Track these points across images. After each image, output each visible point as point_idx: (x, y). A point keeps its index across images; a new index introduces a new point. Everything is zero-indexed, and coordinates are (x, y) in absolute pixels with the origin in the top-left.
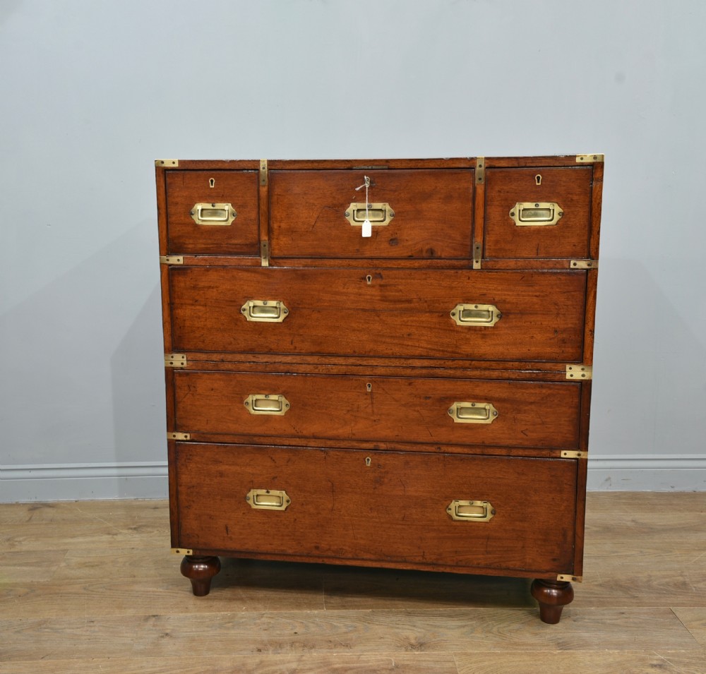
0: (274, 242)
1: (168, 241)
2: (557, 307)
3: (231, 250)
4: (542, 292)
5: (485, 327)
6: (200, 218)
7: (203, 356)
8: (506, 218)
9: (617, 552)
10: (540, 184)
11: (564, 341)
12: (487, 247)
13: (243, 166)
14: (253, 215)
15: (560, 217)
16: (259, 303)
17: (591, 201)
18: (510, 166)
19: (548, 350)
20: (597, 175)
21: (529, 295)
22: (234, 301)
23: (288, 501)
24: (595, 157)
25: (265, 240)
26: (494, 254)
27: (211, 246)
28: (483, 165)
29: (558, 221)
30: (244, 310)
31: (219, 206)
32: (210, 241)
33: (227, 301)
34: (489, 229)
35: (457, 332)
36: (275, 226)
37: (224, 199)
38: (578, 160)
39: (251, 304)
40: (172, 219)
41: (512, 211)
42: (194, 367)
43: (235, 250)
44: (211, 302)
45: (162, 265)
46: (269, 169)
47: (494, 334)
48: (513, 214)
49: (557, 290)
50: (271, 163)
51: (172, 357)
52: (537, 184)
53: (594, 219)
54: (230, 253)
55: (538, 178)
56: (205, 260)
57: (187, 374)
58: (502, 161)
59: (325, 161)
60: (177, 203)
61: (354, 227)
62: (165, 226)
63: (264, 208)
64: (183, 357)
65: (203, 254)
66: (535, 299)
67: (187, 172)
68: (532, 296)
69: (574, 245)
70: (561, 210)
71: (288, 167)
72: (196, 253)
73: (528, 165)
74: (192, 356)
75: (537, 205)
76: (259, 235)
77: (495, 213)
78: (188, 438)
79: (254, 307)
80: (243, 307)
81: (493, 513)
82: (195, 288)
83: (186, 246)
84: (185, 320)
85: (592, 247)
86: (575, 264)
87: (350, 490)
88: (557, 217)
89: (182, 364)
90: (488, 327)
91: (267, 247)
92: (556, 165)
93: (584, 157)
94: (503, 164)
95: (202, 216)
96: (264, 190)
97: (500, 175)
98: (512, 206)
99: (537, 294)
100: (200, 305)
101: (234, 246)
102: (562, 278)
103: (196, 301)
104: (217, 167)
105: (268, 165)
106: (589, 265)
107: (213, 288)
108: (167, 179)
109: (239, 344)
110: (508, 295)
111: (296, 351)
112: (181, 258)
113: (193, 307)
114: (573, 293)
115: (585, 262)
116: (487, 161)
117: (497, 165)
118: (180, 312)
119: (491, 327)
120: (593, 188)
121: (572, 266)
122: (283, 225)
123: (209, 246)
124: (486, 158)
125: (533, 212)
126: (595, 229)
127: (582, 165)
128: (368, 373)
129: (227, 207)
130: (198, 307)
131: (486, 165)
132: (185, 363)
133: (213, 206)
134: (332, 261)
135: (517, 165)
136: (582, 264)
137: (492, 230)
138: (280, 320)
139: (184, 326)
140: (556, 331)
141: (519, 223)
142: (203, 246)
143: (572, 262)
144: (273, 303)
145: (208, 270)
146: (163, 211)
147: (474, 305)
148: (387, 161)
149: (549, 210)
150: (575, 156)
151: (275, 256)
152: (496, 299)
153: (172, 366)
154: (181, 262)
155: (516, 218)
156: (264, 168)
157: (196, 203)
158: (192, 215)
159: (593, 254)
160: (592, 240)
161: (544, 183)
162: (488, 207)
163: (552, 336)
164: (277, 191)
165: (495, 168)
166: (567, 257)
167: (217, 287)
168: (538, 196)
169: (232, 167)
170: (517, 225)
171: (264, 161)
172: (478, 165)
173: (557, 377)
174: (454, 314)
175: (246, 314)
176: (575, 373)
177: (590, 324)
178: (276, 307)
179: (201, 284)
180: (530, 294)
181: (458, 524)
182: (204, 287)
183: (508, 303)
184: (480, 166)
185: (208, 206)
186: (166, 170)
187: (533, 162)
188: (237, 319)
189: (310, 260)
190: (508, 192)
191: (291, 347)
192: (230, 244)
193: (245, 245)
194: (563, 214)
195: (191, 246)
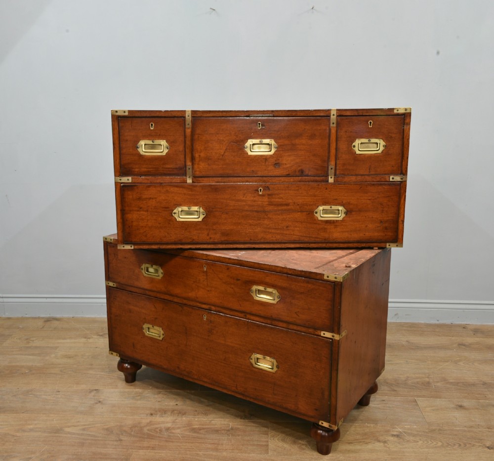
0: (196, 166)
1: (120, 167)
2: (382, 206)
3: (165, 172)
4: (373, 197)
5: (337, 220)
6: (144, 150)
8: (350, 149)
9: (391, 361)
11: (386, 228)
12: (337, 168)
13: (174, 114)
14: (181, 148)
15: (384, 148)
16: (185, 208)
17: (403, 138)
18: (353, 115)
19: (376, 234)
20: (407, 121)
21: (364, 199)
22: (168, 208)
24: (406, 110)
25: (189, 165)
26: (342, 172)
27: (152, 169)
28: (335, 114)
29: (383, 151)
30: (175, 213)
31: (157, 142)
32: (150, 166)
33: (162, 207)
34: (339, 156)
35: (319, 224)
36: (197, 155)
37: (160, 137)
38: (395, 111)
39: (180, 209)
40: (124, 151)
41: (354, 144)
43: (169, 172)
44: (151, 208)
45: (116, 183)
46: (192, 117)
47: (342, 225)
48: (354, 146)
49: (382, 195)
50: (193, 112)
51: (124, 247)
52: (370, 127)
53: (405, 149)
54: (165, 175)
55: (371, 122)
56: (148, 180)
59: (231, 111)
60: (127, 140)
61: (251, 155)
62: (118, 156)
63: (188, 143)
64: (131, 247)
65: (145, 175)
66: (368, 202)
67: (134, 119)
68: (367, 199)
69: (393, 166)
70: (384, 144)
71: (205, 115)
72: (140, 174)
73: (364, 114)
74: (138, 246)
75: (369, 140)
76: (185, 162)
77: (343, 146)
79: (182, 211)
80: (175, 211)
82: (140, 199)
83: (133, 170)
84: (132, 222)
85: (404, 167)
86: (393, 178)
88: (382, 148)
90: (338, 220)
91: (191, 170)
92: (381, 114)
93: (399, 109)
94: (348, 113)
95: (145, 149)
96: (188, 131)
97: (346, 120)
98: (354, 141)
99: (370, 198)
100: (143, 211)
101: (167, 170)
102: (386, 187)
103: (141, 208)
104: (155, 115)
105: (192, 114)
106: (401, 179)
107: (153, 199)
108: (120, 124)
109: (171, 237)
110: (352, 199)
111: (211, 240)
112: (130, 178)
113: (138, 213)
114: (392, 197)
115: (399, 177)
116: (338, 112)
117: (344, 114)
118: (129, 216)
119: (341, 220)
120: (405, 129)
121: (391, 180)
122: (202, 155)
123: (150, 170)
124: (338, 110)
125: (366, 145)
126: (406, 156)
127: (398, 115)
129: (163, 143)
130: (142, 212)
131: (338, 114)
133: (153, 142)
134: (236, 178)
135: (357, 114)
136: (397, 178)
137: (341, 157)
138: (200, 219)
139: (132, 226)
140: (381, 222)
141: (358, 152)
142: (145, 170)
143: (391, 177)
144: (195, 208)
145: (149, 187)
146: (117, 145)
147: (329, 206)
148: (273, 111)
149: (377, 143)
150: (393, 109)
151: (196, 176)
152: (344, 202)
154: (130, 181)
155: (356, 149)
156: (188, 116)
157: (140, 140)
158: (138, 148)
159: (404, 172)
160: (403, 162)
161: (374, 126)
162: (338, 142)
163: (379, 225)
164: (198, 131)
165: (343, 116)
166: (388, 174)
167: (155, 198)
168: (370, 134)
169: (167, 115)
171: (188, 111)
172: (332, 114)
174: (316, 213)
175: (176, 216)
177: (402, 216)
178: (197, 211)
179: (144, 197)
182: (146, 198)
183: (352, 204)
184: (334, 115)
185: (150, 142)
186: (119, 117)
187: (367, 113)
188: (171, 220)
189: (220, 178)
190: (351, 132)
191: (208, 238)
192: (165, 168)
193: (176, 168)
194: (386, 146)
195: (137, 170)
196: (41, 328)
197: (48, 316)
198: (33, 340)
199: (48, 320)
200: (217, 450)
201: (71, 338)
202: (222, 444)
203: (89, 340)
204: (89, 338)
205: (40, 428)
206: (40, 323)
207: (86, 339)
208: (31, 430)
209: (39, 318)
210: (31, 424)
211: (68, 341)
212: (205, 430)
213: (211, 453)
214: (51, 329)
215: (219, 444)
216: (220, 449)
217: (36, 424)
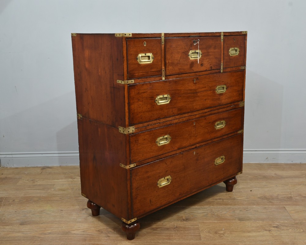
0: (167, 68)
1: (127, 73)
2: (238, 83)
3: (152, 74)
7: (141, 125)
8: (228, 54)
10: (235, 41)
12: (224, 64)
13: (156, 36)
14: (160, 58)
16: (161, 96)
17: (245, 47)
18: (229, 35)
19: (237, 98)
20: (246, 38)
22: (153, 97)
23: (171, 179)
25: (163, 69)
26: (225, 67)
27: (145, 73)
29: (239, 54)
30: (156, 100)
31: (147, 54)
32: (144, 71)
33: (150, 98)
36: (167, 62)
37: (149, 51)
38: (242, 33)
39: (159, 97)
40: (130, 62)
41: (229, 51)
42: (137, 131)
44: (145, 99)
46: (165, 37)
49: (238, 77)
50: (165, 34)
51: (129, 129)
53: (245, 52)
55: (235, 39)
56: (142, 80)
57: (135, 135)
58: (227, 33)
59: (182, 33)
60: (131, 54)
61: (191, 60)
62: (126, 66)
63: (163, 54)
64: (133, 128)
65: (141, 78)
67: (135, 39)
69: (242, 62)
71: (171, 36)
72: (139, 78)
73: (232, 35)
74: (137, 126)
75: (234, 49)
76: (161, 66)
77: (226, 52)
78: (135, 166)
80: (157, 99)
82: (138, 93)
83: (135, 74)
84: (135, 110)
85: (245, 62)
91: (164, 72)
92: (238, 35)
93: (244, 32)
95: (141, 59)
96: (163, 46)
97: (227, 38)
98: (229, 49)
100: (140, 102)
101: (153, 73)
103: (139, 100)
104: (147, 37)
106: (244, 68)
107: (145, 92)
108: (127, 43)
109: (154, 116)
110: (228, 81)
111: (174, 114)
112: (133, 80)
113: (138, 103)
114: (241, 78)
118: (133, 106)
119: (225, 93)
120: (245, 42)
121: (241, 69)
122: (170, 61)
124: (224, 32)
125: (233, 51)
127: (243, 35)
128: (194, 118)
129: (150, 55)
132: (134, 130)
134: (184, 75)
137: (225, 58)
138: (168, 102)
139: (134, 113)
140: (238, 91)
141: (230, 55)
142: (142, 74)
143: (241, 67)
144: (166, 96)
145: (143, 85)
146: (126, 58)
147: (220, 86)
148: (199, 33)
151: (167, 75)
152: (225, 83)
153: (129, 133)
154: (133, 82)
155: (230, 53)
156: (163, 37)
157: (139, 54)
158: (138, 59)
159: (245, 64)
160: (245, 59)
162: (224, 50)
164: (168, 46)
167: (147, 92)
168: (234, 45)
169: (152, 36)
174: (216, 90)
175: (157, 102)
179: (141, 91)
182: (142, 93)
184: (222, 35)
185: (144, 55)
186: (127, 38)
188: (154, 105)
189: (177, 75)
190: (228, 44)
191: (172, 113)
192: (152, 72)
193: (157, 71)
194: (239, 51)
195: (137, 74)
196: (41, 173)
197: (43, 165)
198: (37, 181)
199: (44, 168)
200: (169, 239)
201: (62, 179)
202: (172, 236)
203: (74, 179)
204: (74, 178)
205: (55, 232)
206: (39, 171)
207: (72, 179)
208: (50, 233)
209: (37, 167)
210: (49, 230)
211: (60, 180)
212: (160, 229)
213: (166, 241)
214: (47, 174)
215: (170, 236)
216: (172, 239)
217: (52, 230)
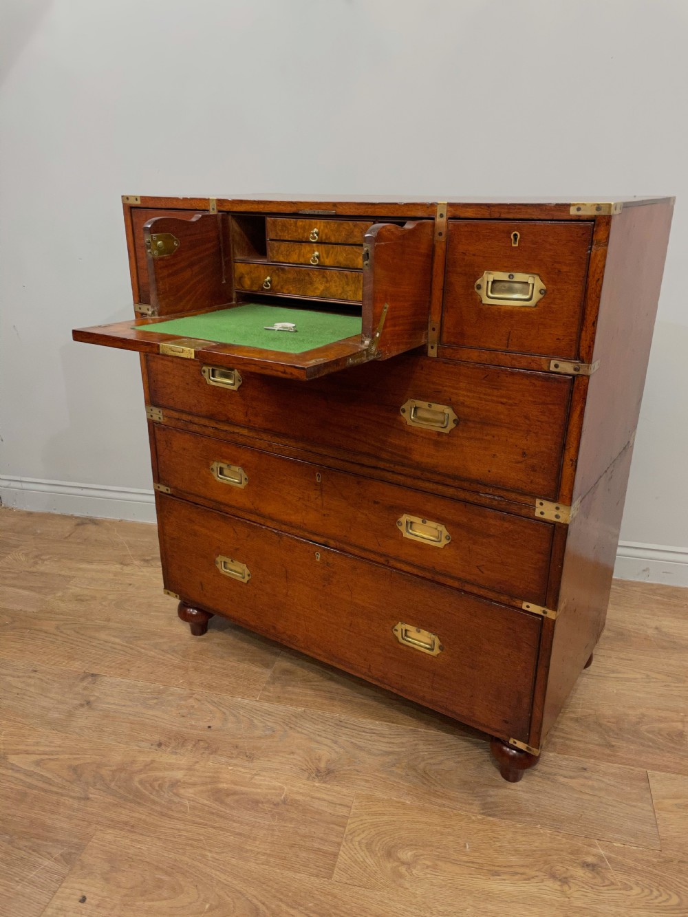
1: (138, 290)
2: (528, 422)
4: (509, 398)
5: (439, 433)
7: (175, 414)
8: (470, 292)
10: (517, 245)
11: (533, 468)
15: (541, 296)
17: (587, 276)
18: (479, 216)
19: (512, 475)
21: (492, 401)
23: (249, 575)
24: (598, 207)
26: (453, 340)
28: (445, 214)
29: (539, 302)
34: (449, 305)
35: (408, 433)
38: (573, 211)
40: (140, 264)
41: (478, 282)
42: (169, 424)
45: (136, 312)
46: (218, 211)
47: (448, 443)
48: (479, 287)
49: (530, 399)
50: (219, 202)
51: (152, 410)
52: (513, 245)
53: (590, 303)
57: (164, 429)
58: (469, 210)
62: (135, 271)
64: (159, 412)
66: (500, 407)
67: (149, 211)
68: (498, 402)
69: (558, 339)
70: (543, 286)
73: (503, 216)
75: (511, 276)
77: (457, 283)
78: (169, 492)
81: (441, 648)
84: (157, 374)
85: (584, 344)
86: (556, 366)
87: (301, 580)
88: (537, 296)
89: (160, 418)
90: (442, 434)
92: (541, 217)
93: (582, 207)
94: (470, 213)
97: (466, 229)
98: (477, 275)
99: (504, 400)
100: (168, 360)
102: (538, 383)
104: (173, 206)
105: (218, 206)
106: (575, 369)
108: (133, 218)
110: (468, 396)
111: (251, 424)
113: (163, 362)
114: (550, 407)
115: (570, 365)
116: (450, 209)
117: (463, 215)
118: (153, 365)
119: (446, 434)
120: (592, 256)
121: (552, 368)
124: (450, 205)
126: (590, 319)
127: (578, 220)
128: (317, 462)
130: (166, 362)
131: (450, 215)
132: (162, 417)
135: (488, 217)
136: (567, 367)
137: (452, 307)
138: (235, 387)
139: (157, 381)
140: (524, 454)
141: (486, 301)
143: (553, 363)
146: (133, 253)
148: (336, 204)
149: (527, 284)
150: (569, 205)
153: (153, 418)
154: (150, 312)
155: (482, 293)
159: (583, 353)
160: (584, 333)
161: (522, 244)
162: (449, 275)
163: (520, 458)
165: (460, 218)
166: (546, 355)
168: (513, 262)
169: (185, 206)
170: (484, 302)
171: (213, 200)
172: (438, 214)
173: (524, 512)
174: (404, 411)
175: (206, 376)
176: (547, 510)
177: (572, 451)
180: (495, 399)
181: (405, 648)
183: (468, 407)
184: (441, 216)
186: (131, 207)
187: (509, 213)
190: (474, 255)
194: (546, 291)
